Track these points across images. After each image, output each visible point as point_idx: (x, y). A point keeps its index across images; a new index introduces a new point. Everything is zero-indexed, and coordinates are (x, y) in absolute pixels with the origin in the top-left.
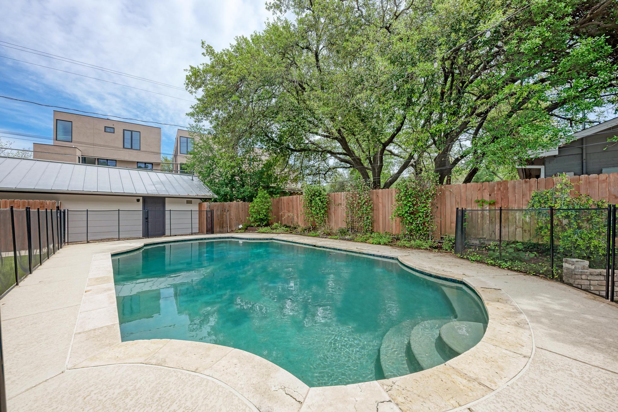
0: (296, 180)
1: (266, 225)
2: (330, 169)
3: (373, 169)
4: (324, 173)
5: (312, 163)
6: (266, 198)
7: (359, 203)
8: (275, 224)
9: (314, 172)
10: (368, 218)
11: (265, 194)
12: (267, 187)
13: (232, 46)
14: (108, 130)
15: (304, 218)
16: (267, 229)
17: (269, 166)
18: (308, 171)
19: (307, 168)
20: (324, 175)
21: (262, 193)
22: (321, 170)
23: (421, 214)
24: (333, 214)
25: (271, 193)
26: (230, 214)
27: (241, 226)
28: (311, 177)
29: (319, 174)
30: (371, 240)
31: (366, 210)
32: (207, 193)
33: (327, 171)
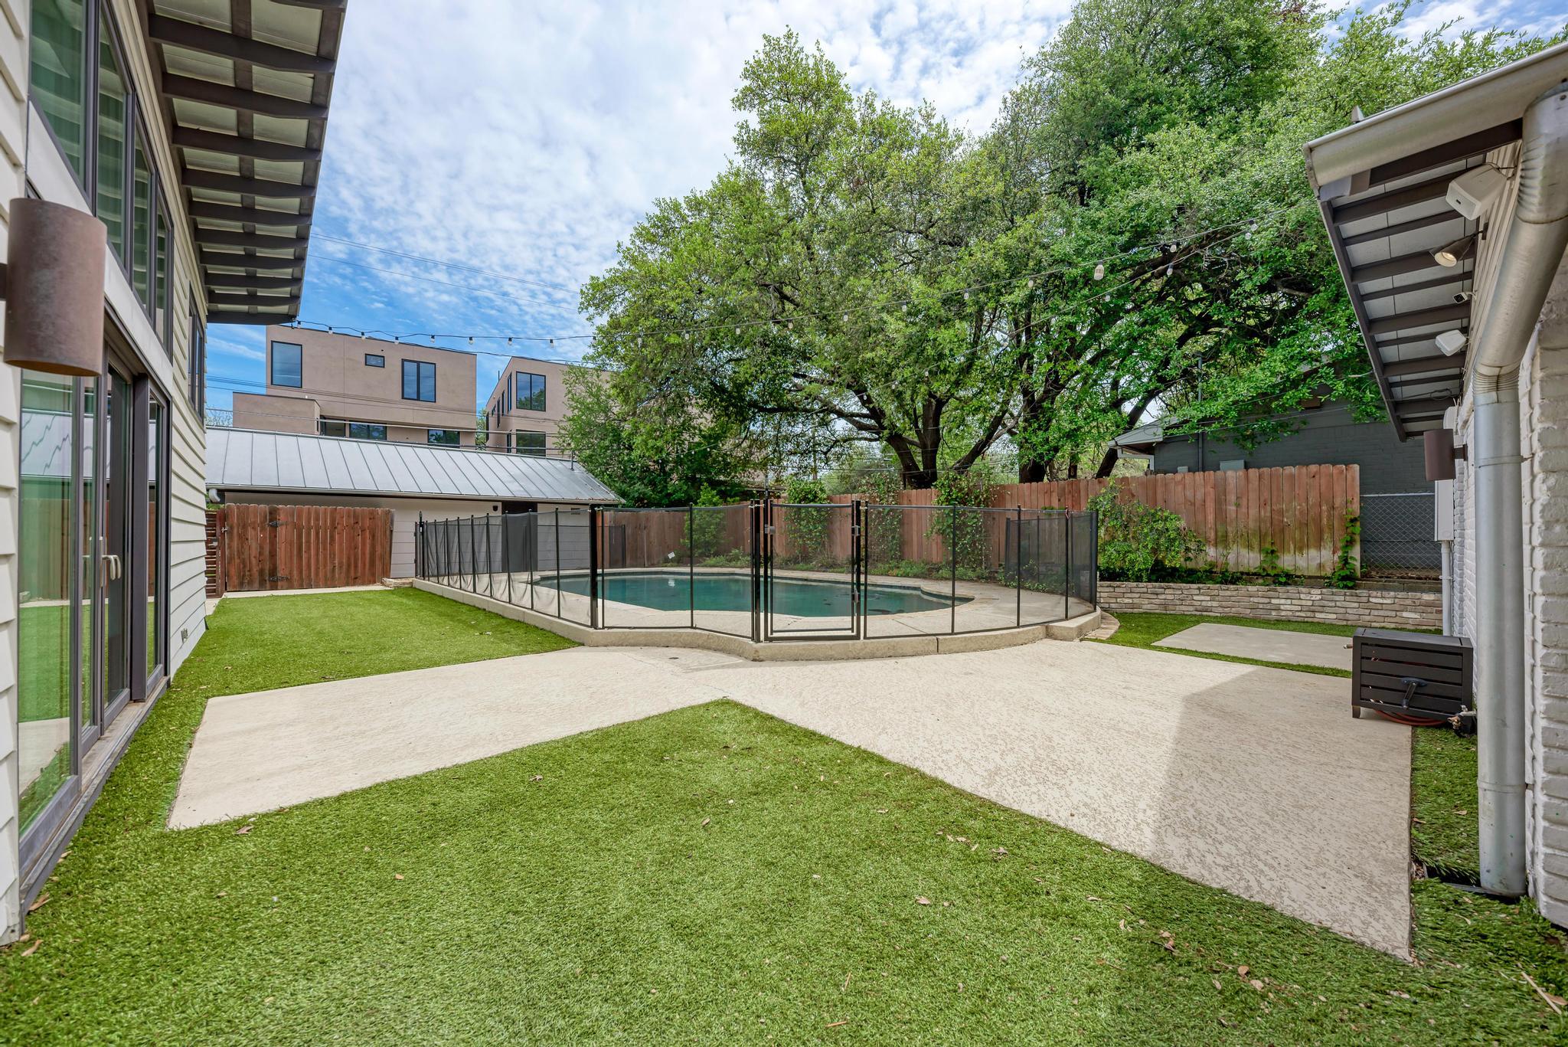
0: (765, 465)
1: (716, 554)
2: (837, 441)
3: (923, 446)
4: (825, 450)
5: (798, 429)
6: (715, 504)
7: (879, 512)
8: (735, 551)
9: (803, 447)
10: (893, 537)
11: (713, 496)
12: (714, 484)
13: (649, 218)
14: (372, 360)
15: (786, 539)
16: (721, 559)
17: (714, 438)
18: (790, 447)
19: (787, 439)
20: (825, 453)
21: (707, 494)
22: (820, 445)
23: (969, 530)
24: (838, 532)
25: (724, 495)
26: (648, 534)
27: (671, 555)
28: (796, 458)
29: (815, 452)
30: (896, 571)
31: (892, 524)
32: (604, 494)
33: (832, 447)
